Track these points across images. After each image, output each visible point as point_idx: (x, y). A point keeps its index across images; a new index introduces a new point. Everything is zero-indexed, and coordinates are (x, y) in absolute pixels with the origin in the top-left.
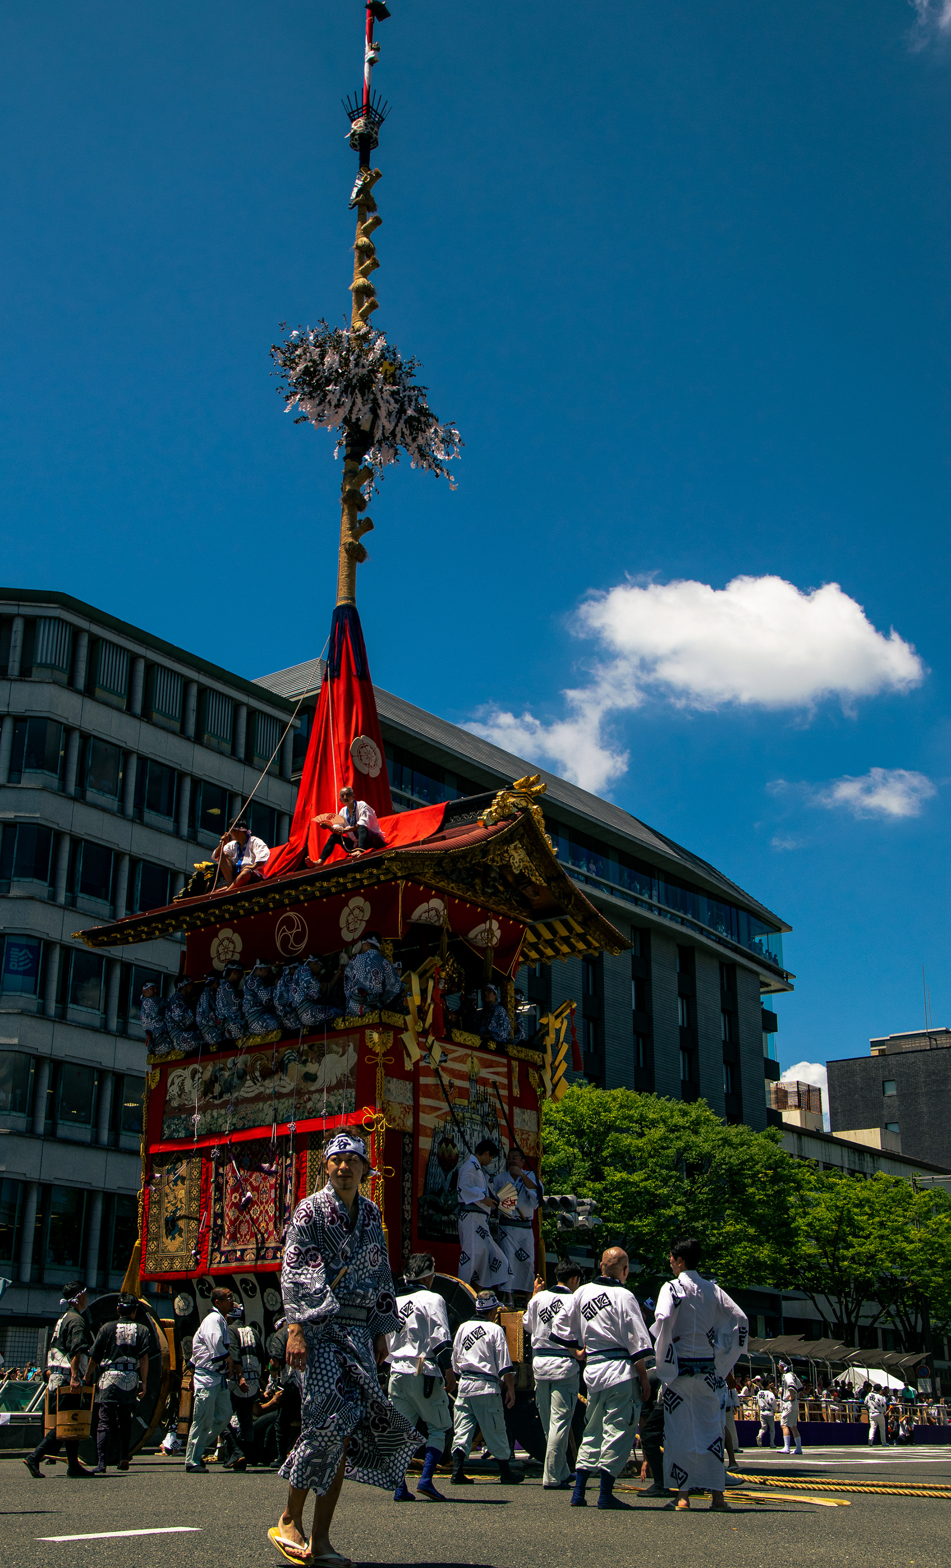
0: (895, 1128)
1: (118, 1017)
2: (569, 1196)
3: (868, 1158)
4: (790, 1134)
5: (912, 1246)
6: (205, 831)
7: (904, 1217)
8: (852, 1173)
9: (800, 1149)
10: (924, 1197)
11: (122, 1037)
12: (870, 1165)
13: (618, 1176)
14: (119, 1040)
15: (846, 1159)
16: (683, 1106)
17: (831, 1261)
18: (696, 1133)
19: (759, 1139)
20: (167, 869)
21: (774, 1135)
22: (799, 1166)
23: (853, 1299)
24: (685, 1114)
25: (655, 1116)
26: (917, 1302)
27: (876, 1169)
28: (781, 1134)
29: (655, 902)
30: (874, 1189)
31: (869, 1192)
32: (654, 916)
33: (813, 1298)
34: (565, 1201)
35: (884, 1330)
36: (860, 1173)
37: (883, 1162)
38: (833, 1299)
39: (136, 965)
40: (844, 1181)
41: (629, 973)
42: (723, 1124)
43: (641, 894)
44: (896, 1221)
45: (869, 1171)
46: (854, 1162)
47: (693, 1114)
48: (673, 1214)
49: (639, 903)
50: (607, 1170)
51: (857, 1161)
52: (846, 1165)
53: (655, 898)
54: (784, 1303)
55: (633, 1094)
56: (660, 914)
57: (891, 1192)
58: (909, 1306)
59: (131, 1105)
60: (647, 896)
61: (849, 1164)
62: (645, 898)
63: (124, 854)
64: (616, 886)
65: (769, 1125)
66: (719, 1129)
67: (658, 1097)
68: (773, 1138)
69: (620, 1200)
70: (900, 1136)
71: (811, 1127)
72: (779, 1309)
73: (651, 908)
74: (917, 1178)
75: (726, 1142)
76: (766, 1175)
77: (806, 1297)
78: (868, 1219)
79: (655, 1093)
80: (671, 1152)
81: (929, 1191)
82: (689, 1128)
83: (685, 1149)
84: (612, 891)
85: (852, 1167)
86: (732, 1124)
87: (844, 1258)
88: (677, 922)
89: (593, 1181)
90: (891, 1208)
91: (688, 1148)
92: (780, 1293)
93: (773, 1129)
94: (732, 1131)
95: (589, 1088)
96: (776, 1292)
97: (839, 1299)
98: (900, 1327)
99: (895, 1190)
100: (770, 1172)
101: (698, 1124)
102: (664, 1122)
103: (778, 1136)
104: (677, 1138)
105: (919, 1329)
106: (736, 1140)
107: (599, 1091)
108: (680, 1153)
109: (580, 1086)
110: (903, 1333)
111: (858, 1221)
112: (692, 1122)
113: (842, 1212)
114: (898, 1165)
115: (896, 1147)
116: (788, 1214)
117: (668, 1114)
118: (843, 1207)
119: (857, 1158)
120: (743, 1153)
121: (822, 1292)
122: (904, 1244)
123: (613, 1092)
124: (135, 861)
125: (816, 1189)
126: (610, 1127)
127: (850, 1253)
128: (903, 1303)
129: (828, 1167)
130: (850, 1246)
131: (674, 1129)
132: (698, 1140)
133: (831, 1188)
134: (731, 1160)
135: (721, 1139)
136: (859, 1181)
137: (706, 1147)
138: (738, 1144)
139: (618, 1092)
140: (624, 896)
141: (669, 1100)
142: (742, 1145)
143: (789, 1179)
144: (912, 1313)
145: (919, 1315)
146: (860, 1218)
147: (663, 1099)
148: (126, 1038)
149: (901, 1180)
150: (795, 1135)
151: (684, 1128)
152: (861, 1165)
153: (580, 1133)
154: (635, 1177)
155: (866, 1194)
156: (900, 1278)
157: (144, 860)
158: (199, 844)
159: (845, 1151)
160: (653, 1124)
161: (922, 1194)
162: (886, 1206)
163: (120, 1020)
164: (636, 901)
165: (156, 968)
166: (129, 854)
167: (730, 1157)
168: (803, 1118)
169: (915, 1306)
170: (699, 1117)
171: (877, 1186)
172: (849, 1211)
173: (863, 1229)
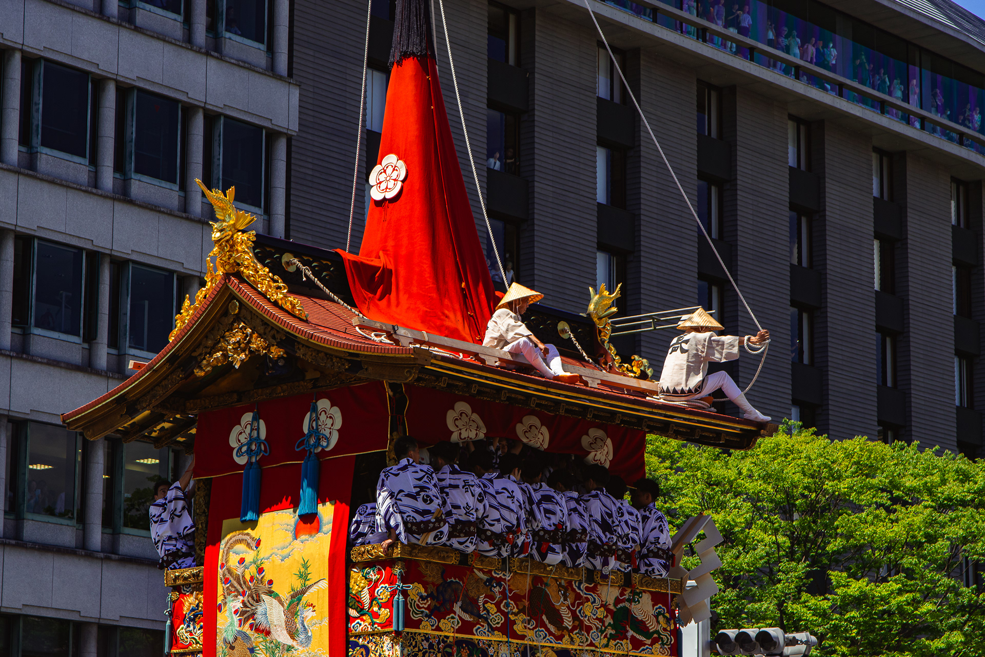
1: (14, 324)
2: (772, 631)
6: (148, 7)
11: (21, 358)
13: (856, 587)
14: (16, 364)
16: (962, 463)
20: (86, 73)
24: (965, 477)
29: (913, 106)
32: (913, 132)
39: (40, 238)
41: (870, 229)
43: (890, 94)
48: (942, 646)
49: (887, 108)
50: (835, 576)
53: (914, 98)
55: (880, 447)
56: (923, 128)
59: (39, 467)
60: (899, 94)
62: (896, 98)
63: (14, 49)
64: (848, 82)
67: (921, 449)
69: (858, 624)
73: (907, 117)
79: (916, 442)
83: (965, 540)
84: (841, 90)
88: (951, 139)
95: (806, 434)
102: (930, 493)
107: (823, 441)
109: (789, 432)
117: (936, 479)
123: (847, 443)
124: (30, 62)
126: (840, 503)
139: (856, 444)
140: (863, 99)
141: (939, 454)
147: (929, 452)
148: (26, 360)
154: (882, 590)
157: (47, 60)
158: (138, 30)
163: (17, 331)
164: (882, 107)
165: (74, 242)
166: (22, 51)
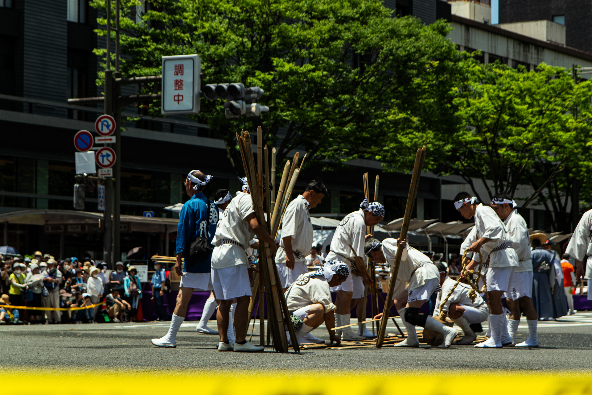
0: (561, 20)
2: (237, 85)
3: (533, 50)
4: (458, 26)
5: (568, 134)
7: (562, 106)
8: (516, 64)
9: (468, 40)
10: (583, 87)
12: (535, 56)
13: (288, 67)
15: (511, 50)
17: (490, 148)
18: (364, 23)
19: (427, 31)
21: (443, 28)
22: (466, 58)
23: (508, 183)
25: (326, 7)
26: (569, 185)
27: (540, 60)
28: (449, 27)
30: (536, 79)
31: (531, 83)
33: (470, 183)
34: (232, 89)
35: (536, 211)
36: (523, 63)
37: (547, 54)
38: (490, 183)
40: (507, 72)
42: (393, 16)
44: (555, 110)
45: (532, 62)
46: (519, 54)
47: (363, 5)
51: (522, 52)
52: (511, 57)
54: (443, 187)
57: (553, 83)
58: (560, 189)
61: (514, 55)
65: (438, 17)
66: (388, 20)
68: (442, 32)
70: (564, 29)
71: (479, 19)
72: (438, 192)
74: (577, 69)
75: (394, 33)
76: (431, 65)
77: (464, 181)
78: (528, 108)
80: (339, 44)
81: (588, 82)
82: (358, 19)
83: (353, 41)
85: (517, 58)
86: (404, 15)
87: (502, 145)
89: (263, 71)
90: (551, 98)
91: (356, 39)
92: (440, 178)
93: (442, 22)
94: (401, 22)
96: (435, 176)
97: (496, 183)
98: (551, 208)
99: (557, 81)
100: (436, 63)
101: (368, 15)
102: (334, 13)
103: (447, 29)
104: (346, 29)
105: (568, 210)
106: (405, 31)
108: (348, 44)
110: (553, 214)
111: (518, 109)
112: (362, 14)
113: (503, 102)
114: (561, 56)
115: (560, 38)
116: (451, 104)
117: (338, 5)
118: (505, 98)
119: (522, 49)
120: (409, 45)
121: (481, 177)
122: (561, 133)
125: (481, 81)
126: (280, 18)
127: (509, 141)
128: (556, 186)
129: (493, 58)
130: (507, 135)
131: (344, 20)
132: (366, 31)
133: (492, 81)
134: (398, 52)
135: (389, 31)
136: (522, 72)
137: (374, 39)
138: (406, 36)
142: (410, 36)
143: (454, 72)
144: (563, 195)
145: (569, 198)
146: (520, 107)
149: (562, 71)
150: (463, 27)
151: (353, 19)
152: (526, 56)
153: (249, 23)
154: (303, 68)
155: (527, 84)
156: (555, 163)
159: (511, 43)
160: (323, 16)
161: (584, 84)
162: (546, 96)
167: (397, 49)
168: (473, 11)
169: (567, 189)
170: (368, 8)
171: (539, 77)
172: (510, 101)
173: (522, 118)
